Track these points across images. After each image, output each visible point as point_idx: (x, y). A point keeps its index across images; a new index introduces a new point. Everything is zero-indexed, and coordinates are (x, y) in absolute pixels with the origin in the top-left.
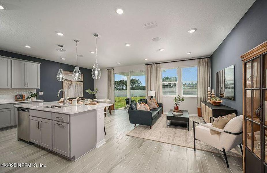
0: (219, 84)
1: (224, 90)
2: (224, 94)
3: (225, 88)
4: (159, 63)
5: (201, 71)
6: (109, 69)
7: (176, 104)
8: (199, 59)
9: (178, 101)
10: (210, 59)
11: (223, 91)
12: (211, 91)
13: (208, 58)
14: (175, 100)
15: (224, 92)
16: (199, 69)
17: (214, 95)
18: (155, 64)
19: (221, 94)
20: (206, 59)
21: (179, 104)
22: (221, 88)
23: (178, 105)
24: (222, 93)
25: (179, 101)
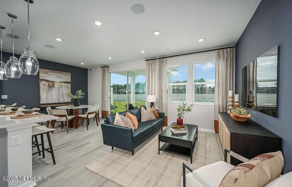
0: (248, 86)
1: (254, 95)
2: (255, 101)
3: (256, 93)
4: (162, 58)
5: (220, 67)
6: (103, 67)
7: (179, 116)
8: (219, 49)
9: (183, 111)
10: (235, 48)
11: (253, 97)
12: (233, 97)
13: (232, 47)
14: (179, 110)
15: (255, 99)
16: (217, 64)
17: (238, 104)
18: (158, 59)
19: (249, 102)
20: (229, 50)
21: (184, 115)
22: (251, 92)
23: (181, 118)
24: (251, 100)
25: (185, 112)
